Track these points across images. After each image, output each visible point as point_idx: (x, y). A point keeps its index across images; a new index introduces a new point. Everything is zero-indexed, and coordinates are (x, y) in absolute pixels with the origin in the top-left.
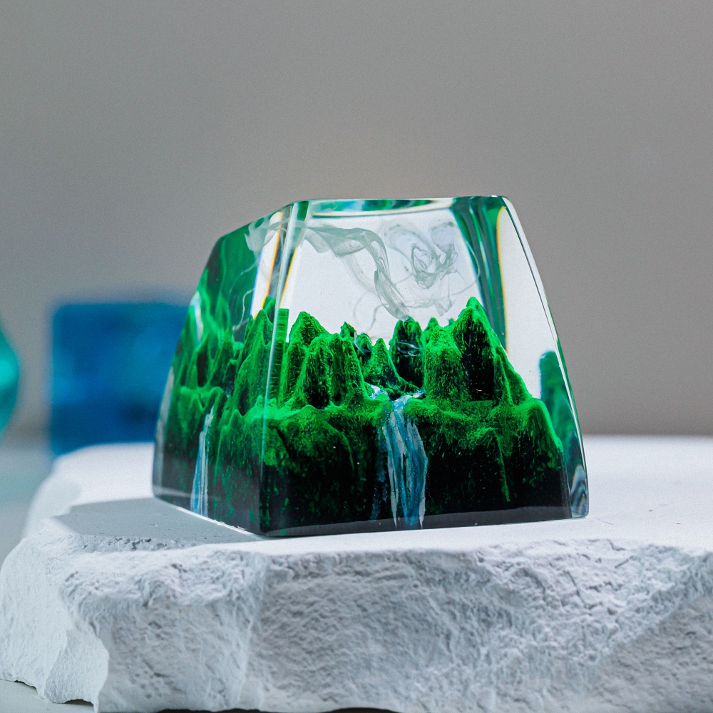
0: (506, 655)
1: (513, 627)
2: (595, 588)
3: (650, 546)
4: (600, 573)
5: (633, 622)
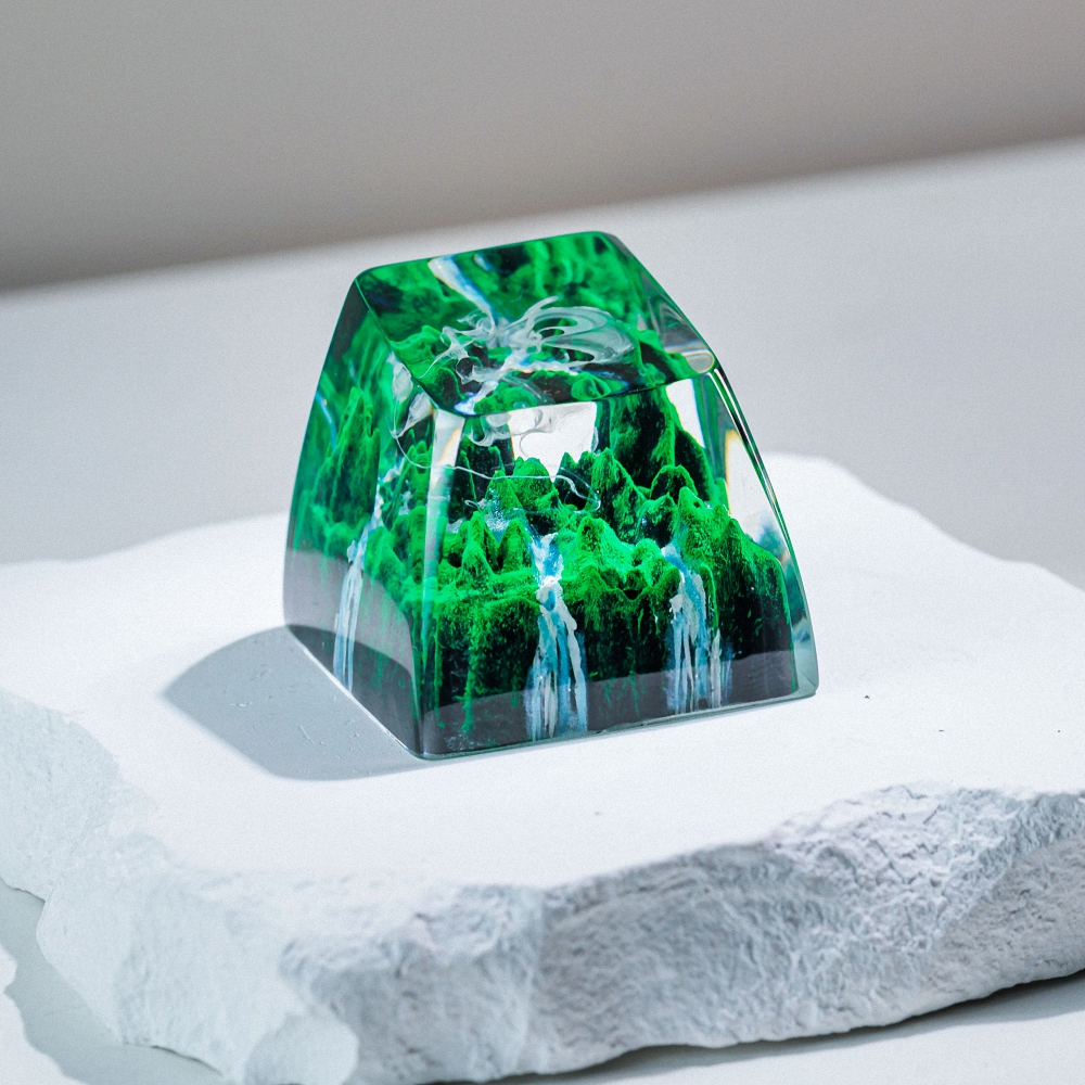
0: (822, 958)
1: (825, 922)
2: (909, 855)
3: (961, 791)
4: (910, 834)
5: (962, 892)
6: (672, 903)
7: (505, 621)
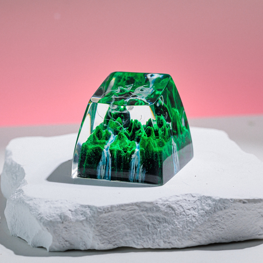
2: (189, 209)
3: (203, 196)
4: (190, 205)
5: (200, 219)
6: (130, 214)
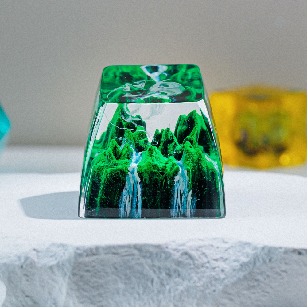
0: (177, 289)
1: (180, 277)
3: (240, 242)
4: (218, 253)
6: (126, 261)
7: (115, 175)
